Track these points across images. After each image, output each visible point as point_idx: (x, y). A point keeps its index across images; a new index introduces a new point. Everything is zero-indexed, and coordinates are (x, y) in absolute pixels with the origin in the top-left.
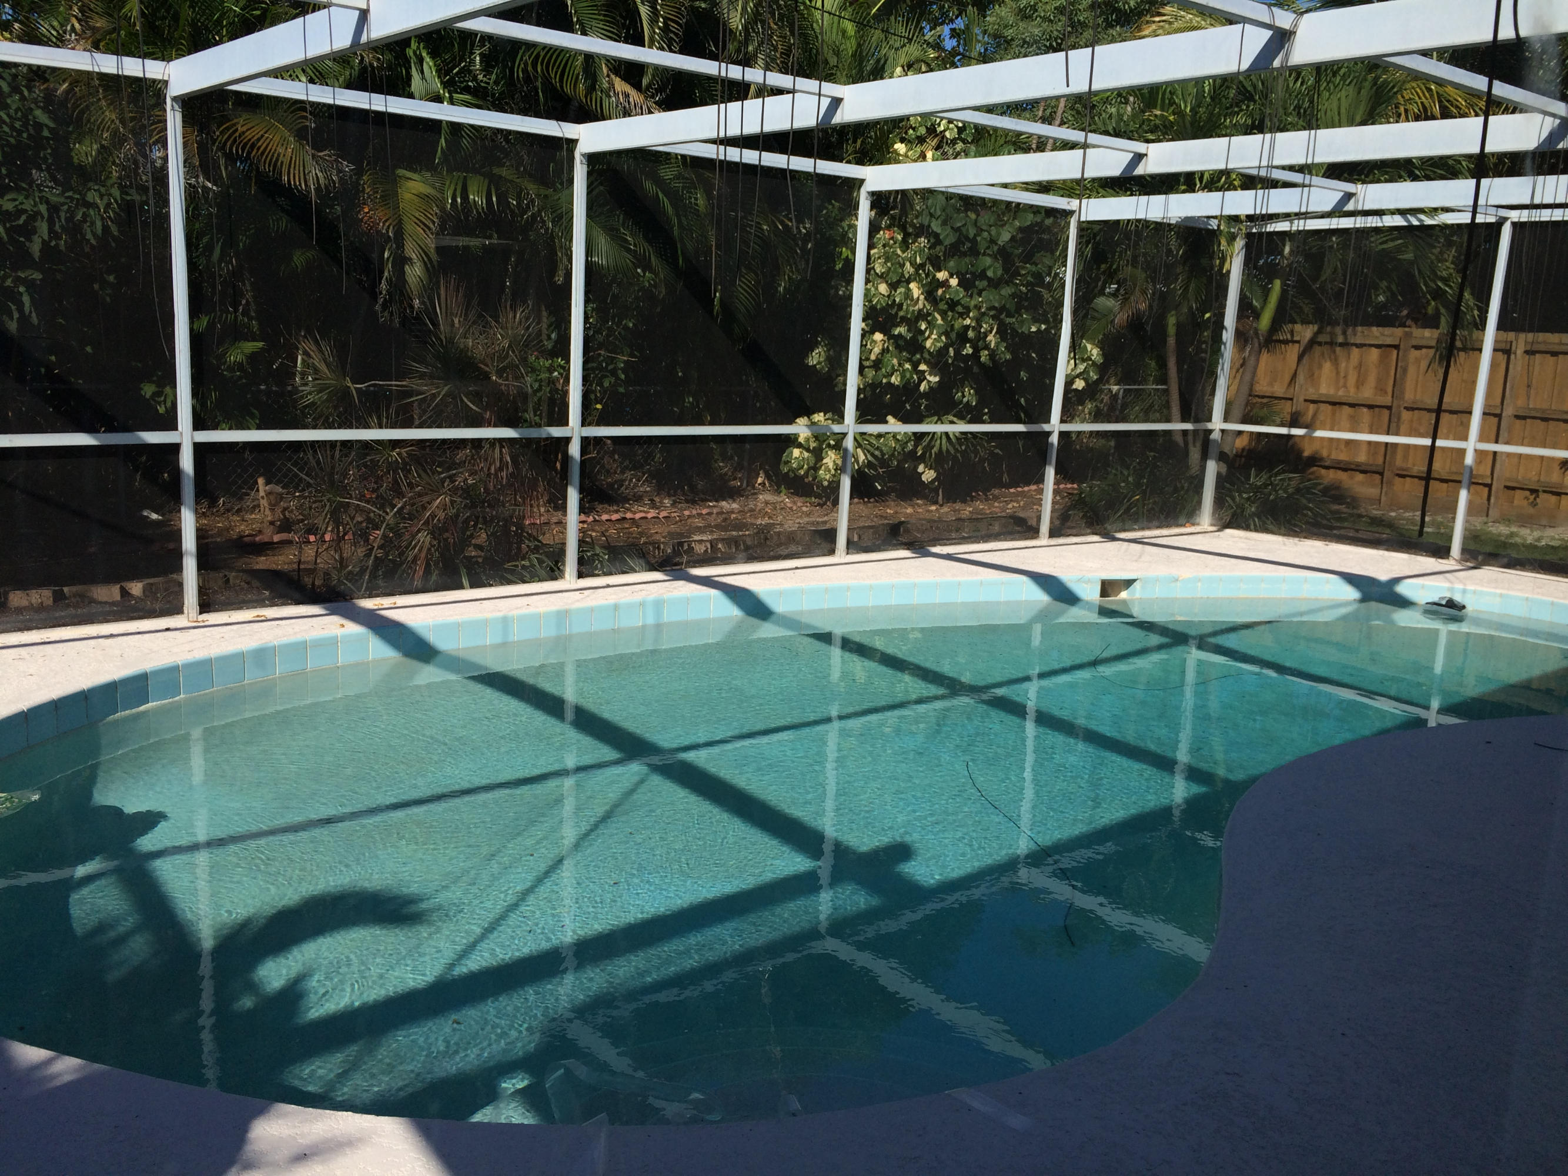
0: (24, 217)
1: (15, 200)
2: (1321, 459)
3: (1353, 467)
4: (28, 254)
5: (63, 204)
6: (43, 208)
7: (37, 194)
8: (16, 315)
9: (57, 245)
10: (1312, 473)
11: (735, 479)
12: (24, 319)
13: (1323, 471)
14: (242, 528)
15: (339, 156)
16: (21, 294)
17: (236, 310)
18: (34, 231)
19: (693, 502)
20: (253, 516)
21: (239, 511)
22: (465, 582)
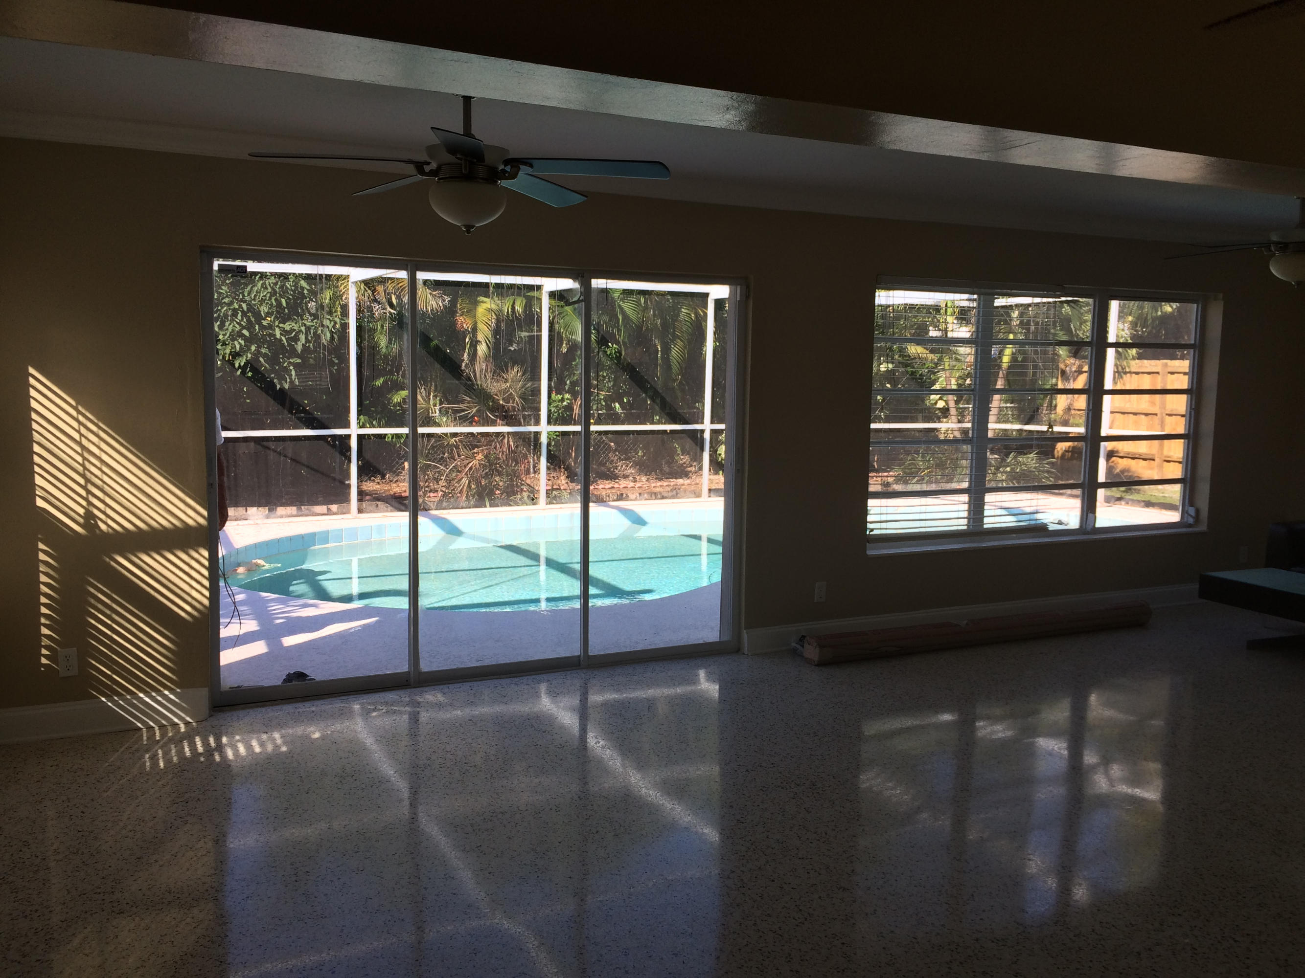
0: (294, 333)
1: (290, 325)
2: (1117, 452)
3: (1137, 456)
4: (295, 350)
5: (312, 326)
6: (303, 329)
7: (300, 322)
8: (288, 380)
9: (309, 346)
10: (1113, 462)
11: (691, 466)
12: (292, 382)
13: (1120, 460)
14: (397, 490)
15: (443, 294)
16: (291, 370)
17: (398, 375)
18: (299, 340)
19: (660, 479)
20: (404, 484)
21: (397, 481)
22: (488, 504)
